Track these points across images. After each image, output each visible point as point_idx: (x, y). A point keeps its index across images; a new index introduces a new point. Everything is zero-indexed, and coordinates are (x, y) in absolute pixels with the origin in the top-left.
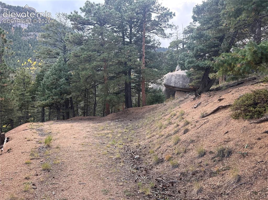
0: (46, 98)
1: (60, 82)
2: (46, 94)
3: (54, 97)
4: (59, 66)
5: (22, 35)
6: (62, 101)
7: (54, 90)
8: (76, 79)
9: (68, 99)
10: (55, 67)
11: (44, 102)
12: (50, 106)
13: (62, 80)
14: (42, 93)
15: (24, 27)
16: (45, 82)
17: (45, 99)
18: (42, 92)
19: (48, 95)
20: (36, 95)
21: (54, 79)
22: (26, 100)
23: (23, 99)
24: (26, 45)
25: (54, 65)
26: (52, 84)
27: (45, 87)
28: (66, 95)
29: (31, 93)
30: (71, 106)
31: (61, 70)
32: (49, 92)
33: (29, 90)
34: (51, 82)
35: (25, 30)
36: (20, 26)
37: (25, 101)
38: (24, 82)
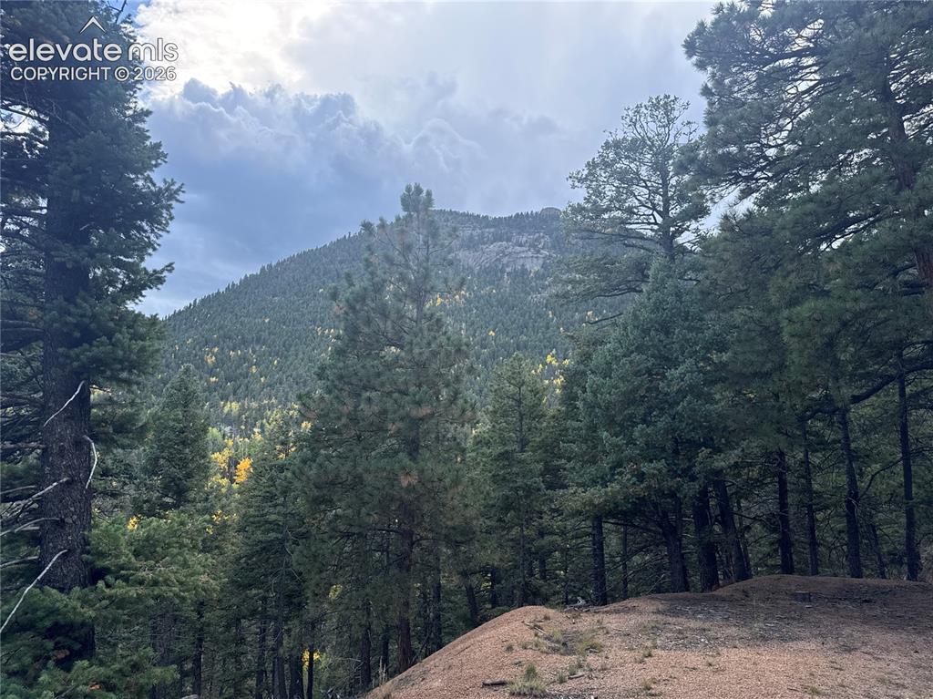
0: (607, 470)
1: (669, 386)
2: (604, 452)
3: (646, 467)
4: (657, 307)
5: (528, 289)
6: (690, 489)
7: (643, 430)
8: (753, 358)
9: (719, 472)
10: (636, 317)
11: (596, 495)
12: (627, 514)
13: (681, 369)
14: (584, 447)
15: (534, 267)
16: (594, 393)
17: (602, 478)
18: (585, 441)
19: (612, 458)
20: (563, 461)
21: (637, 374)
22: (520, 481)
23: (508, 477)
24: (539, 315)
25: (630, 308)
26: (630, 399)
27: (596, 417)
28: (705, 451)
29: (546, 451)
30: (722, 512)
31: (665, 329)
32: (619, 440)
33: (538, 439)
34: (623, 387)
35: (536, 273)
36: (523, 265)
37: (516, 489)
38: (521, 408)
